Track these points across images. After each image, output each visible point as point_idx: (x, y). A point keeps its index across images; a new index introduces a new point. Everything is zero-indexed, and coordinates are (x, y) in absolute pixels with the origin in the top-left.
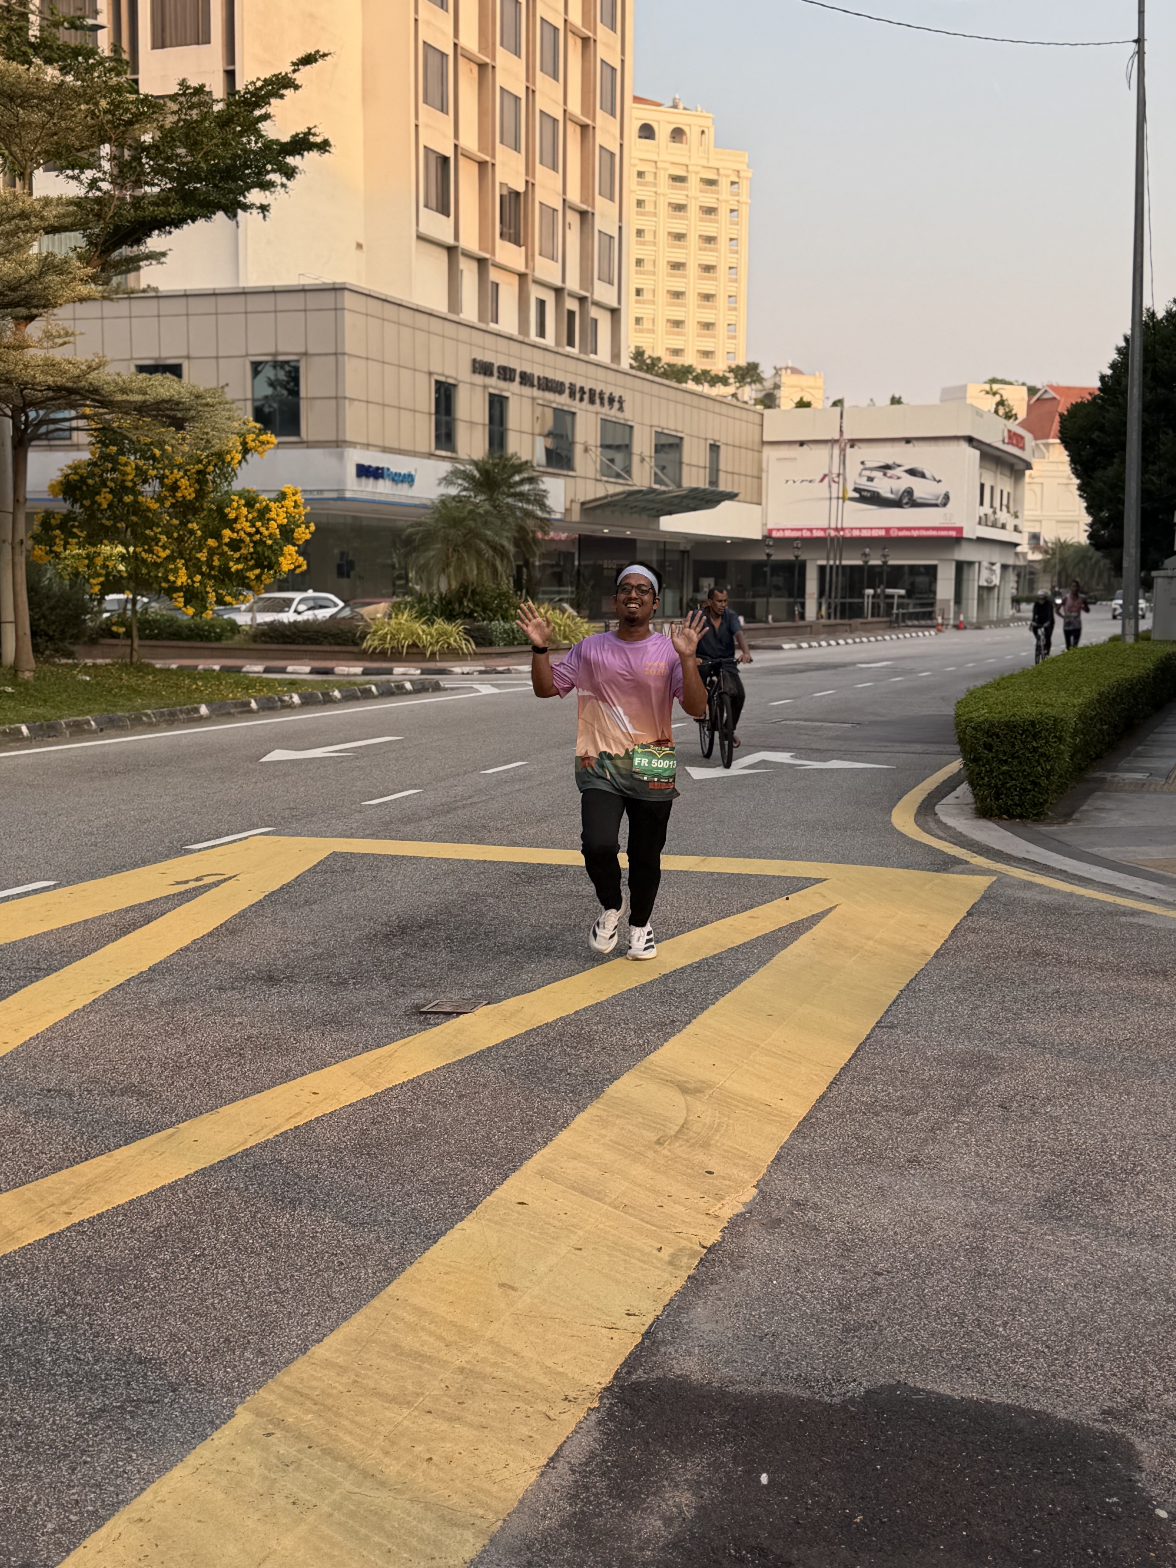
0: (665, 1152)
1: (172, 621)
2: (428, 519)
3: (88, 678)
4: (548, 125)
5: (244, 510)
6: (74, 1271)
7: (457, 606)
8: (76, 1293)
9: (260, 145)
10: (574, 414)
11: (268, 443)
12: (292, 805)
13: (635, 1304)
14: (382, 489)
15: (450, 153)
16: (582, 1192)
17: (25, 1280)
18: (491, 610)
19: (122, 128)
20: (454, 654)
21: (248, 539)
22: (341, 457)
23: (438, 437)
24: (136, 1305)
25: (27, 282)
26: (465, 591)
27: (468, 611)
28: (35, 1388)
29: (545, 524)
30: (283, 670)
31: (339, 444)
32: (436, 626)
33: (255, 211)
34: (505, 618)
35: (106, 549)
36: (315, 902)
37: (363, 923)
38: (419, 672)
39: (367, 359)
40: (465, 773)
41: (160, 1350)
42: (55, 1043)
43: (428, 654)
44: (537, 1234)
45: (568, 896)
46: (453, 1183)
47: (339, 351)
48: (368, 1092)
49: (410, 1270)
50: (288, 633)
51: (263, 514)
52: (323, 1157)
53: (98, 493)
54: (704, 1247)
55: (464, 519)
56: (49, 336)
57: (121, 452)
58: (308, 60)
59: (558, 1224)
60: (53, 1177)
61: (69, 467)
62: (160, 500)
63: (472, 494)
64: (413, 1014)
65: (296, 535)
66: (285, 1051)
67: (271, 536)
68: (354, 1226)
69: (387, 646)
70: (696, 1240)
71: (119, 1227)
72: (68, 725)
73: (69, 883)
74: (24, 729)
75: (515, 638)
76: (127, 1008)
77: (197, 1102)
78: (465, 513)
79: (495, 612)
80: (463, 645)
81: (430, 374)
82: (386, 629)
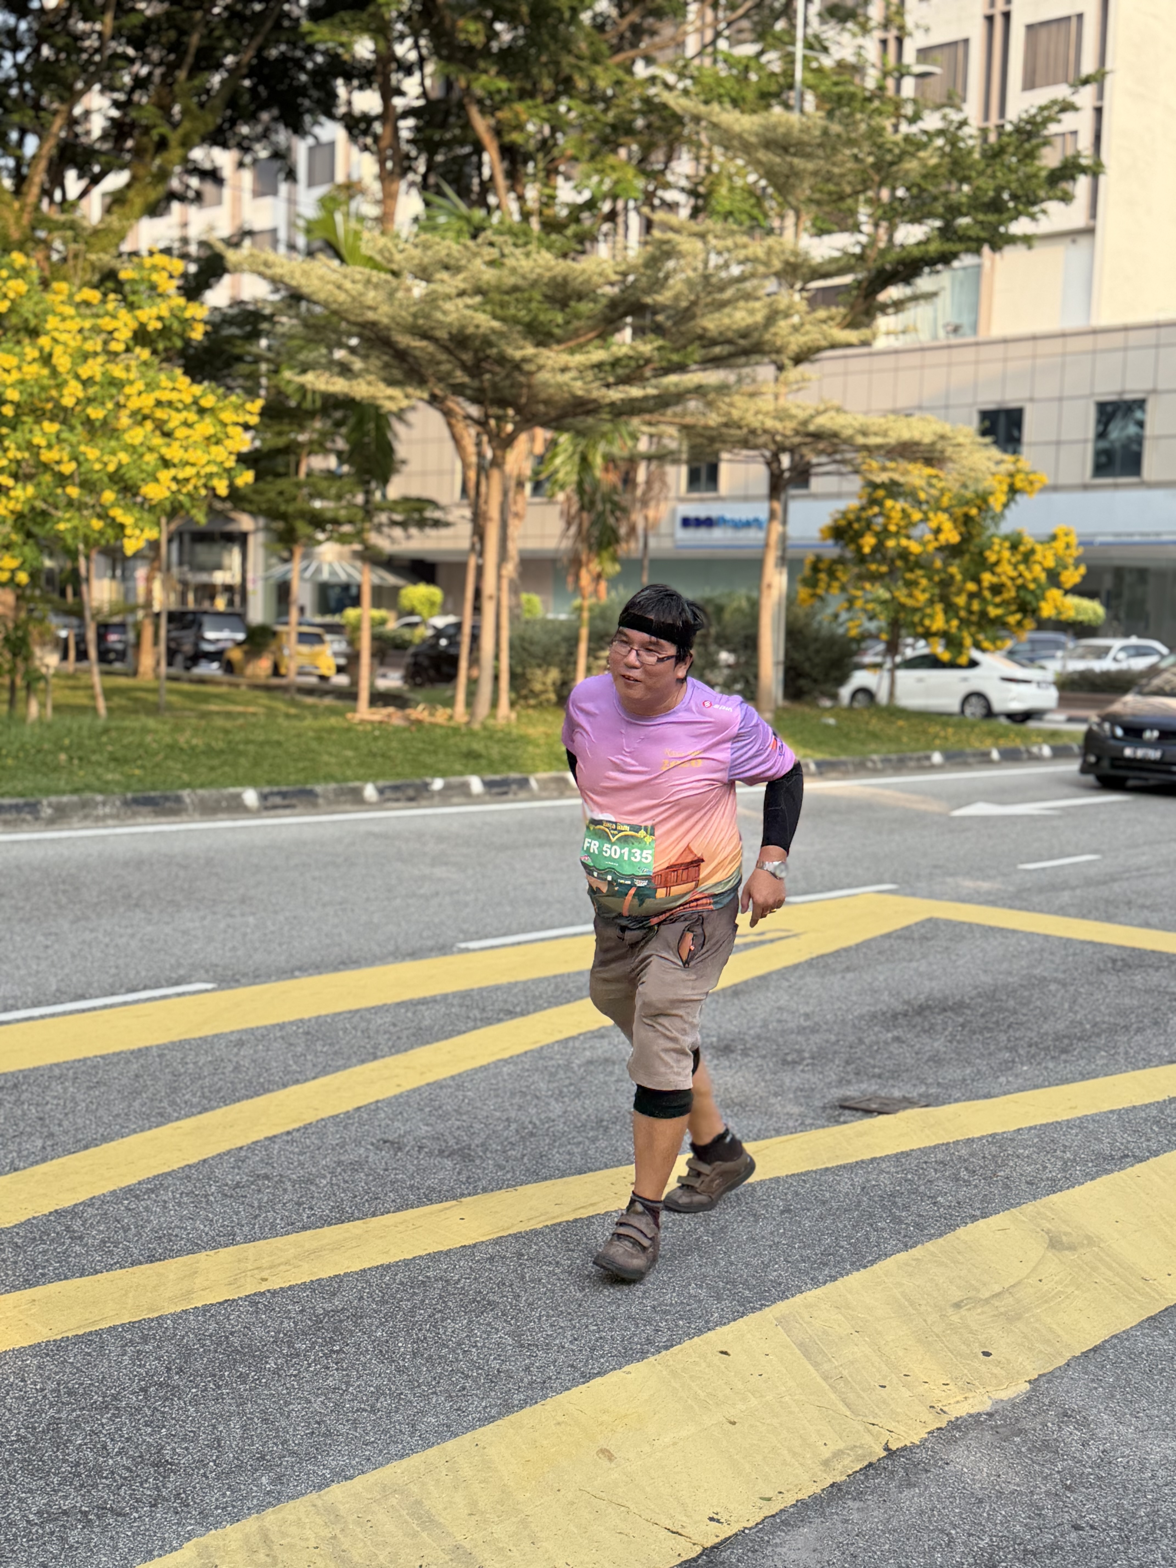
0: (955, 1318)
5: (1007, 554)
6: (203, 1346)
12: (941, 862)
13: (731, 1507)
16: (806, 1352)
17: (150, 1347)
21: (1009, 583)
24: (219, 1398)
25: (756, 330)
33: (1019, 244)
36: (854, 970)
37: (885, 997)
41: (188, 1454)
42: (444, 1092)
44: (702, 1395)
46: (676, 1313)
49: (525, 1412)
51: (1027, 557)
53: (863, 537)
54: (887, 1449)
60: (293, 1237)
62: (923, 543)
64: (833, 1107)
65: (1063, 578)
67: (1035, 580)
68: (522, 1346)
70: (885, 1437)
76: (551, 1063)
77: (509, 1176)
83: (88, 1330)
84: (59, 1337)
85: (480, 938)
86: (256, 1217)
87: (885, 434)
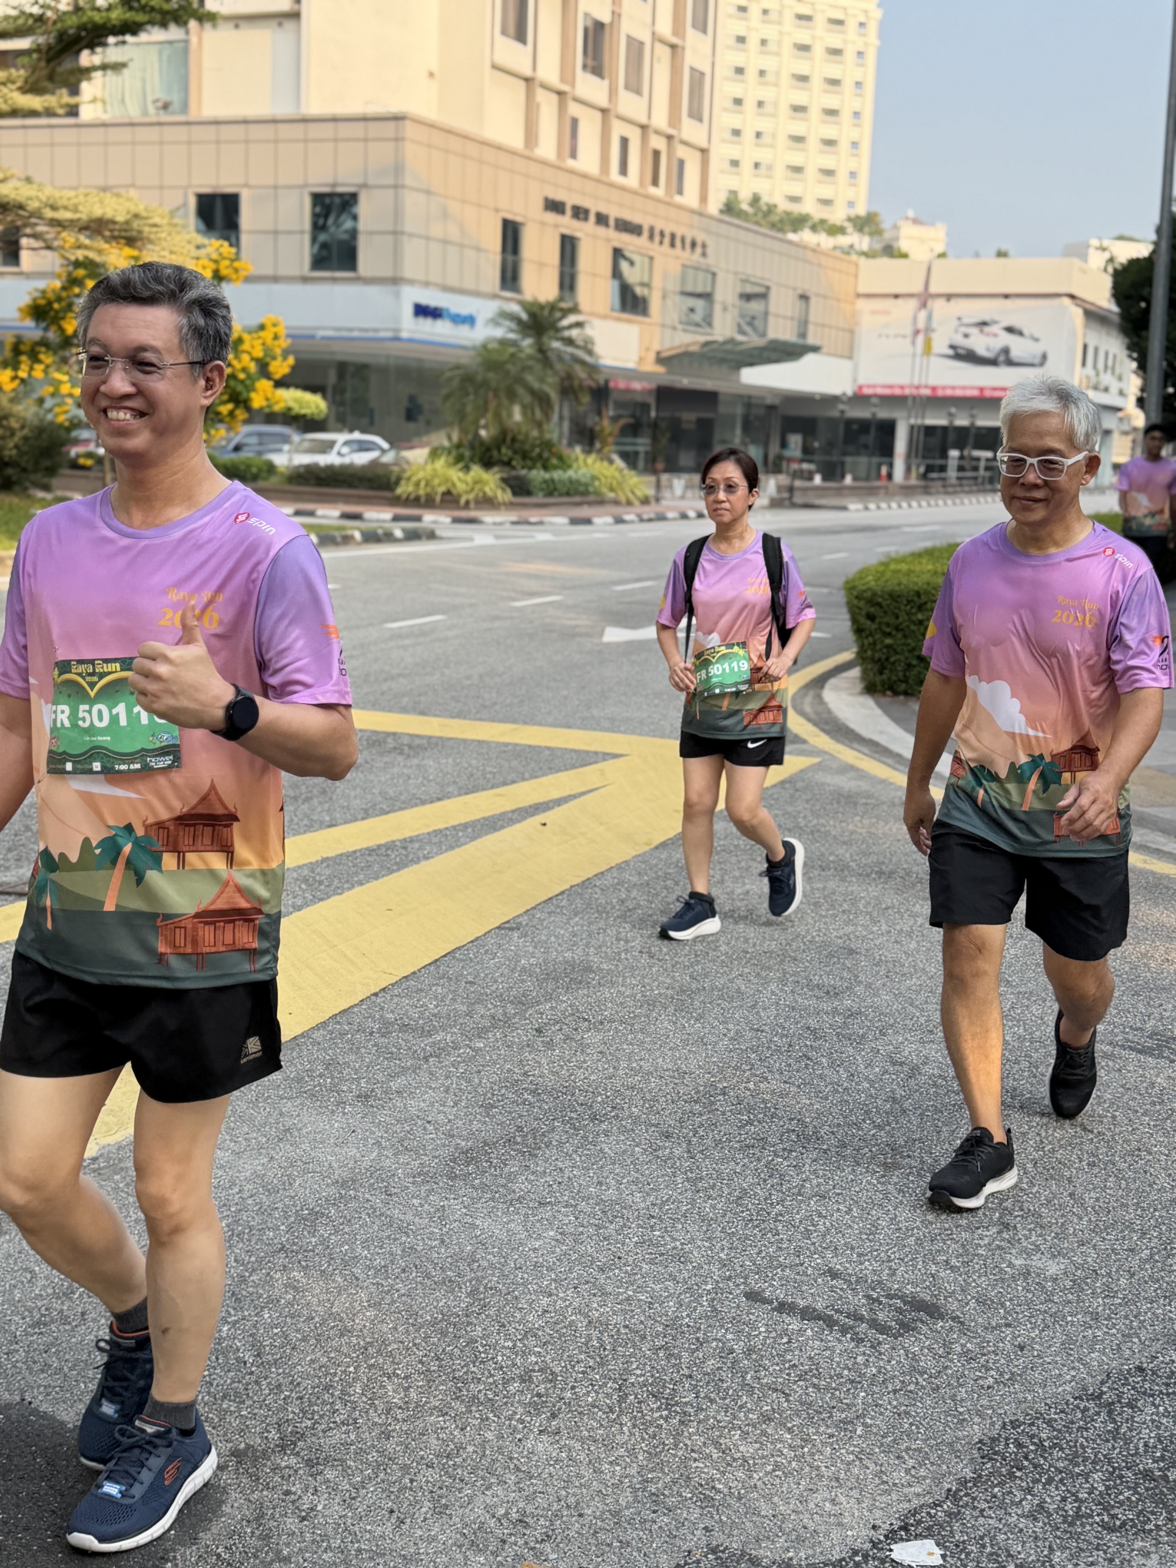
2: (469, 361)
7: (495, 453)
10: (651, 257)
14: (441, 330)
18: (531, 459)
20: (488, 503)
22: (397, 295)
23: (502, 277)
26: (505, 437)
27: (505, 459)
30: (311, 514)
31: (395, 281)
32: (472, 473)
34: (546, 468)
38: (448, 520)
39: (428, 192)
40: (369, 626)
43: (463, 501)
47: (399, 183)
50: (323, 475)
53: (64, 318)
55: (504, 363)
61: (37, 292)
63: (517, 337)
65: (272, 368)
67: (244, 370)
69: (422, 492)
75: (555, 489)
78: (506, 357)
79: (534, 461)
80: (499, 493)
81: (497, 210)
82: (421, 475)
87: (75, 210)
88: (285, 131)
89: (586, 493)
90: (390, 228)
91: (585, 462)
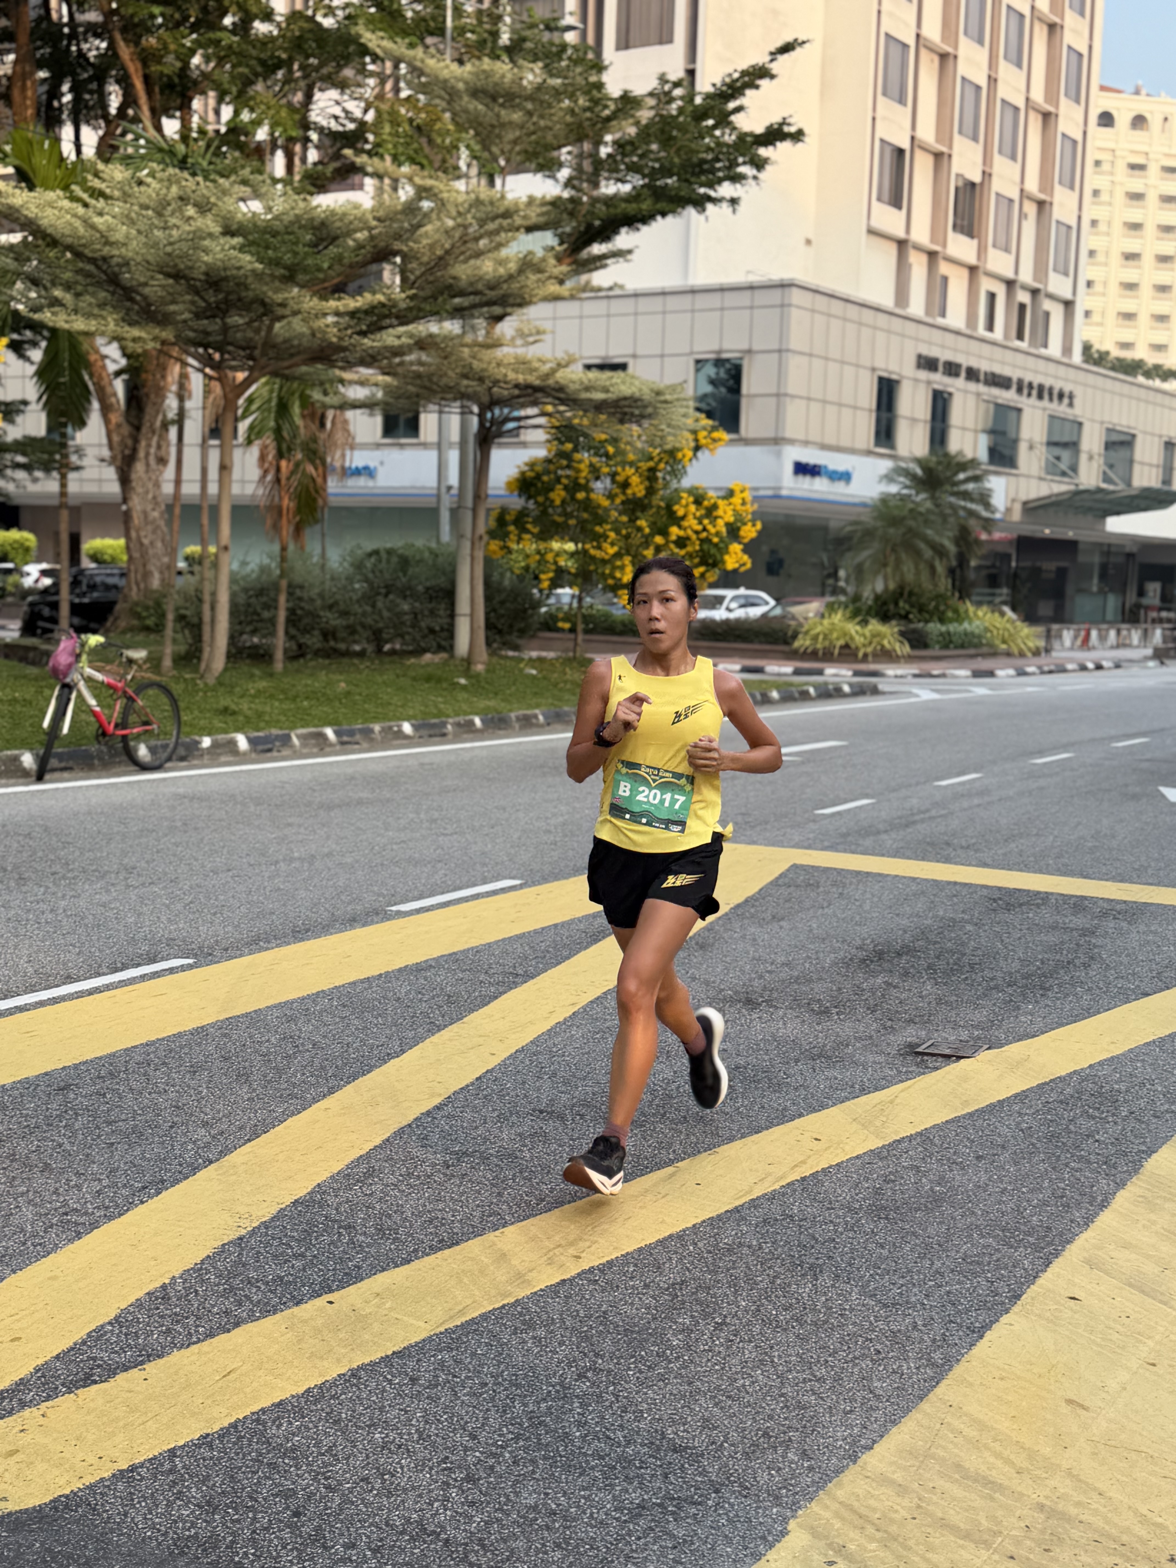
1: (607, 616)
2: (867, 518)
3: (534, 672)
4: (1009, 113)
5: (693, 508)
6: (591, 1327)
7: (892, 607)
8: (597, 1355)
9: (733, 137)
10: (1019, 410)
11: (720, 440)
12: (743, 810)
14: (819, 487)
15: (905, 145)
16: (1143, 1292)
17: (541, 1333)
18: (928, 612)
19: (599, 126)
20: (887, 656)
21: (694, 537)
22: (779, 455)
23: (878, 434)
24: (662, 1378)
25: (505, 281)
26: (901, 592)
27: (903, 612)
28: (567, 1468)
29: (988, 524)
31: (777, 441)
32: (870, 627)
33: (725, 205)
34: (942, 620)
35: (556, 545)
36: (783, 919)
37: (837, 944)
38: (850, 673)
39: (811, 355)
40: (917, 784)
41: (694, 1437)
42: (541, 1058)
43: (861, 654)
44: (1099, 1341)
45: (1054, 927)
46: (989, 1263)
47: (784, 347)
48: (875, 1143)
49: (958, 1370)
50: (720, 630)
51: (711, 512)
52: (838, 1217)
53: (552, 489)
55: (903, 519)
56: (521, 334)
57: (576, 450)
58: (786, 48)
59: (1121, 1329)
60: (558, 1213)
61: (526, 464)
62: (611, 496)
63: (913, 492)
64: (907, 1054)
65: (742, 533)
66: (778, 1087)
67: (717, 534)
68: (885, 1306)
69: (819, 646)
71: (632, 1278)
72: (518, 719)
73: (534, 884)
74: (478, 721)
75: (951, 642)
76: (608, 1024)
77: (693, 1139)
78: (905, 512)
79: (931, 614)
80: (897, 646)
81: (874, 370)
82: (819, 629)
83: (464, 1320)
84: (442, 1329)
85: (402, 902)
86: (500, 1194)
88: (672, 302)
89: (979, 645)
90: (774, 390)
91: (975, 614)
